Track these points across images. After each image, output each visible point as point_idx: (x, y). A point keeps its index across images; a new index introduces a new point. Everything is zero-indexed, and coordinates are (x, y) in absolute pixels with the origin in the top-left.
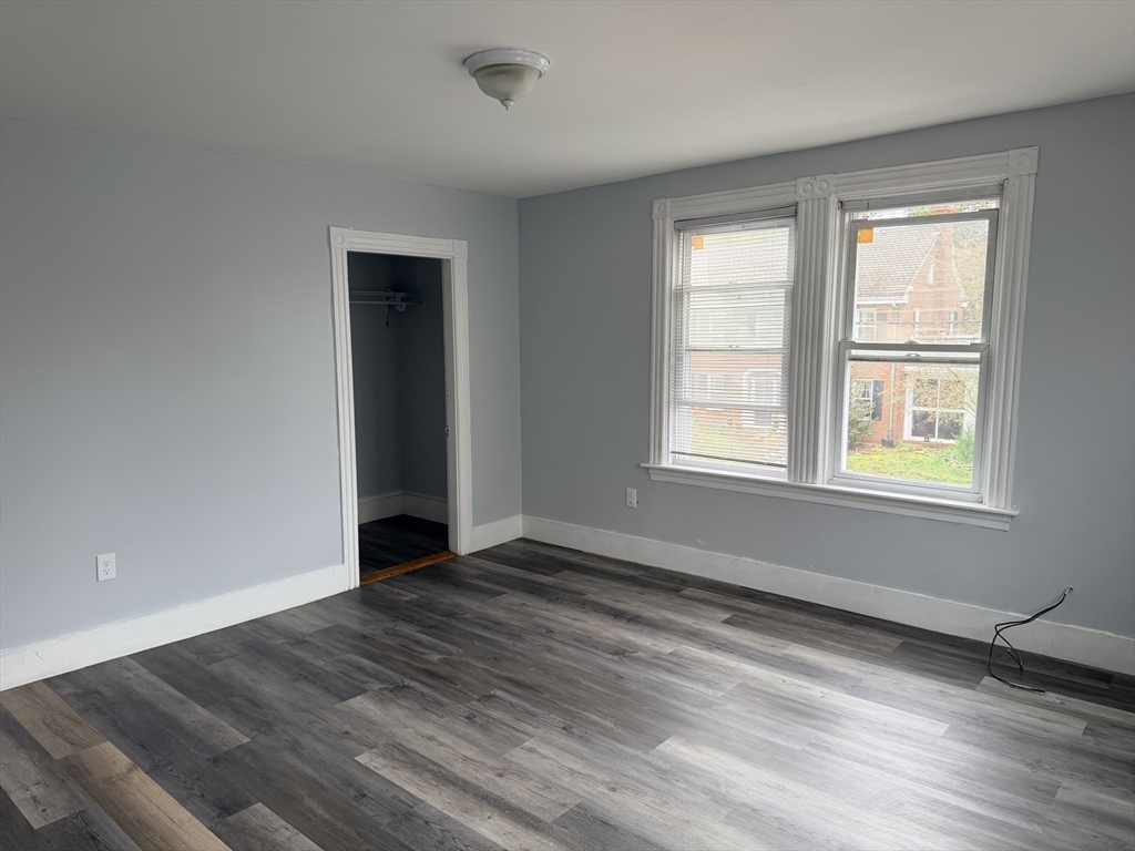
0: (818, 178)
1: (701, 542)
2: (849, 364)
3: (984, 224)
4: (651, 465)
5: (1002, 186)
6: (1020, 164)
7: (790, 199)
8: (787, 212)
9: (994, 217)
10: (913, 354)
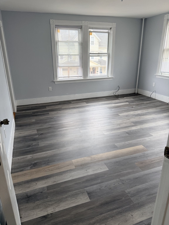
0: (86, 22)
1: (67, 94)
2: (90, 57)
3: (107, 34)
4: (55, 81)
5: (111, 28)
6: (113, 25)
7: (81, 25)
8: (80, 27)
9: (108, 33)
10: (98, 55)
